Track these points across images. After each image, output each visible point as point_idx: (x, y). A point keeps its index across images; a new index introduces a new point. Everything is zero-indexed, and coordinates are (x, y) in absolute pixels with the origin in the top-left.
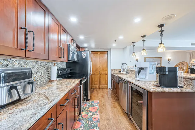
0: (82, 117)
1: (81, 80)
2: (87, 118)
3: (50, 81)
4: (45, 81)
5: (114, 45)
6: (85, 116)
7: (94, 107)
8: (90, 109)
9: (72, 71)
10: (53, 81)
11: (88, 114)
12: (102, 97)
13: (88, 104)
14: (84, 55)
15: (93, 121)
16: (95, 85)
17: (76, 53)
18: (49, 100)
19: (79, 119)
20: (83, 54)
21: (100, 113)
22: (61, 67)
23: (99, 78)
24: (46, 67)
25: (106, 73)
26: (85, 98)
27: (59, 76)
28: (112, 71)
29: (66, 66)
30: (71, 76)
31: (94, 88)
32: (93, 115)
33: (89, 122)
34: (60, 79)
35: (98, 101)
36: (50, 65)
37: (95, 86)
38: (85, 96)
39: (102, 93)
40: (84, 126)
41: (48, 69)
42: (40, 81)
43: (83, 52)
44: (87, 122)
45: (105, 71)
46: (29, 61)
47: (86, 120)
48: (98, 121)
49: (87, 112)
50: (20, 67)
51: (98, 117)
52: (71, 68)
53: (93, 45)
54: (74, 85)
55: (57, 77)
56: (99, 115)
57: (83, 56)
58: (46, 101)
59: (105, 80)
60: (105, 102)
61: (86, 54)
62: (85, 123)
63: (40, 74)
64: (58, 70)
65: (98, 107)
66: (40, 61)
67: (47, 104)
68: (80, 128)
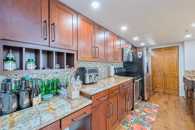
0: (134, 112)
1: (134, 79)
2: (139, 115)
3: (109, 77)
4: (106, 76)
5: (188, 36)
6: (138, 113)
7: (151, 110)
8: (145, 109)
9: (127, 71)
10: (111, 77)
11: (141, 113)
12: (166, 103)
13: (144, 104)
14: (140, 55)
15: (145, 120)
16: (156, 87)
17: (131, 54)
18: (105, 86)
19: (132, 113)
20: (138, 54)
21: (156, 118)
22: (119, 67)
23: (163, 80)
24: (107, 67)
25: (175, 75)
26: (140, 98)
27: (116, 74)
28: (186, 73)
29: (123, 66)
30: (127, 74)
31: (156, 91)
32: (147, 115)
33: (140, 119)
34: (117, 76)
35: (158, 106)
36: (110, 65)
37: (157, 89)
38: (142, 96)
39: (167, 99)
40: (135, 119)
41: (109, 68)
42: (103, 76)
43: (138, 52)
44: (139, 119)
45: (174, 72)
46: (98, 63)
47: (138, 117)
48: (152, 123)
49: (141, 110)
50: (94, 67)
51: (153, 119)
52: (127, 68)
53: (152, 43)
54: (124, 81)
55: (114, 74)
56: (155, 119)
57: (138, 56)
58: (103, 86)
59: (174, 84)
60: (168, 110)
61: (142, 54)
62: (137, 118)
63: (103, 71)
64: (115, 69)
65: (155, 111)
66: (103, 63)
67: (103, 87)
68: (131, 119)
